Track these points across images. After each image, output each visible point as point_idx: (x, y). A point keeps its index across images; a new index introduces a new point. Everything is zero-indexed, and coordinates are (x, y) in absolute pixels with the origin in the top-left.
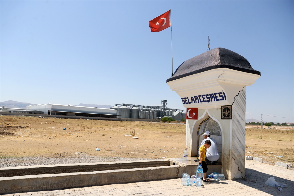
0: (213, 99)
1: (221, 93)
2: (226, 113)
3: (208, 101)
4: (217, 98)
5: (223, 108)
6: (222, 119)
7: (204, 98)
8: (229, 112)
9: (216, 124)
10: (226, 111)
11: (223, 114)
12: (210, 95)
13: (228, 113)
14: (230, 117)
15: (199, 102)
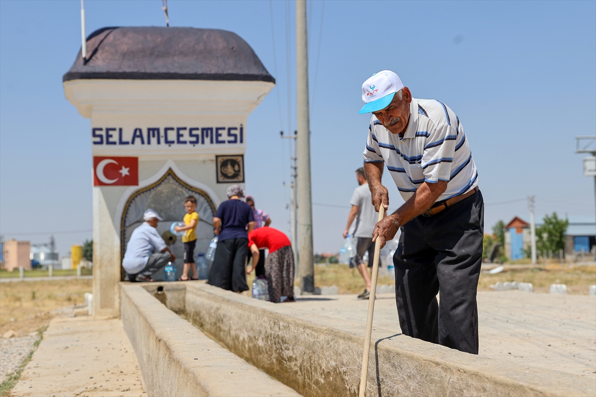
0: (207, 140)
1: (236, 129)
2: (230, 170)
3: (191, 142)
4: (220, 139)
5: (220, 159)
6: (218, 182)
7: (179, 136)
8: (236, 168)
9: (180, 196)
10: (229, 167)
11: (222, 172)
12: (203, 129)
13: (234, 170)
14: (241, 179)
15: (159, 142)
